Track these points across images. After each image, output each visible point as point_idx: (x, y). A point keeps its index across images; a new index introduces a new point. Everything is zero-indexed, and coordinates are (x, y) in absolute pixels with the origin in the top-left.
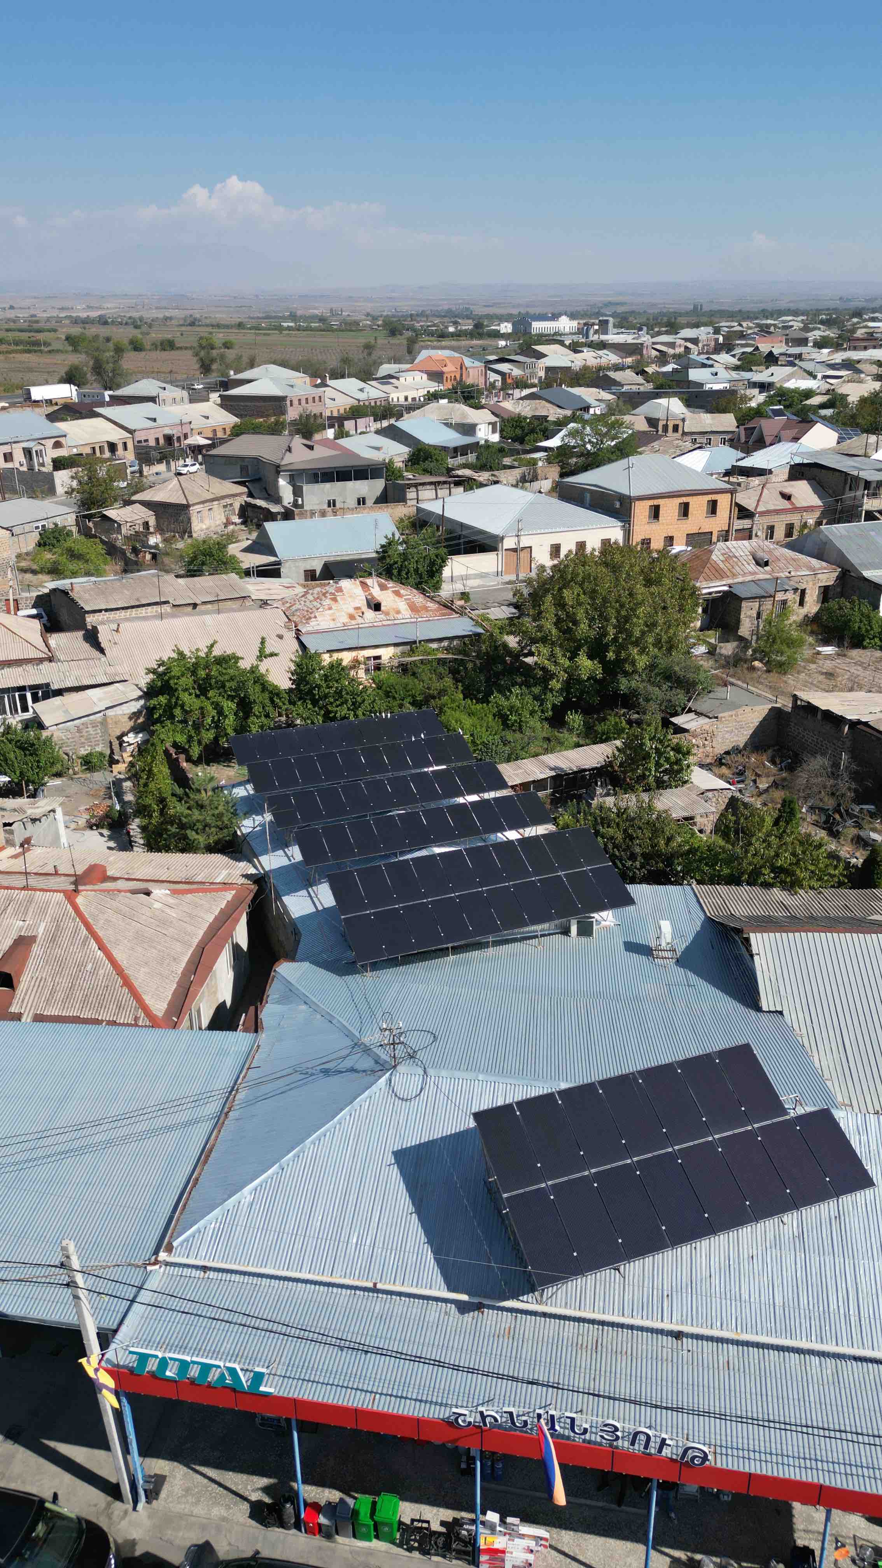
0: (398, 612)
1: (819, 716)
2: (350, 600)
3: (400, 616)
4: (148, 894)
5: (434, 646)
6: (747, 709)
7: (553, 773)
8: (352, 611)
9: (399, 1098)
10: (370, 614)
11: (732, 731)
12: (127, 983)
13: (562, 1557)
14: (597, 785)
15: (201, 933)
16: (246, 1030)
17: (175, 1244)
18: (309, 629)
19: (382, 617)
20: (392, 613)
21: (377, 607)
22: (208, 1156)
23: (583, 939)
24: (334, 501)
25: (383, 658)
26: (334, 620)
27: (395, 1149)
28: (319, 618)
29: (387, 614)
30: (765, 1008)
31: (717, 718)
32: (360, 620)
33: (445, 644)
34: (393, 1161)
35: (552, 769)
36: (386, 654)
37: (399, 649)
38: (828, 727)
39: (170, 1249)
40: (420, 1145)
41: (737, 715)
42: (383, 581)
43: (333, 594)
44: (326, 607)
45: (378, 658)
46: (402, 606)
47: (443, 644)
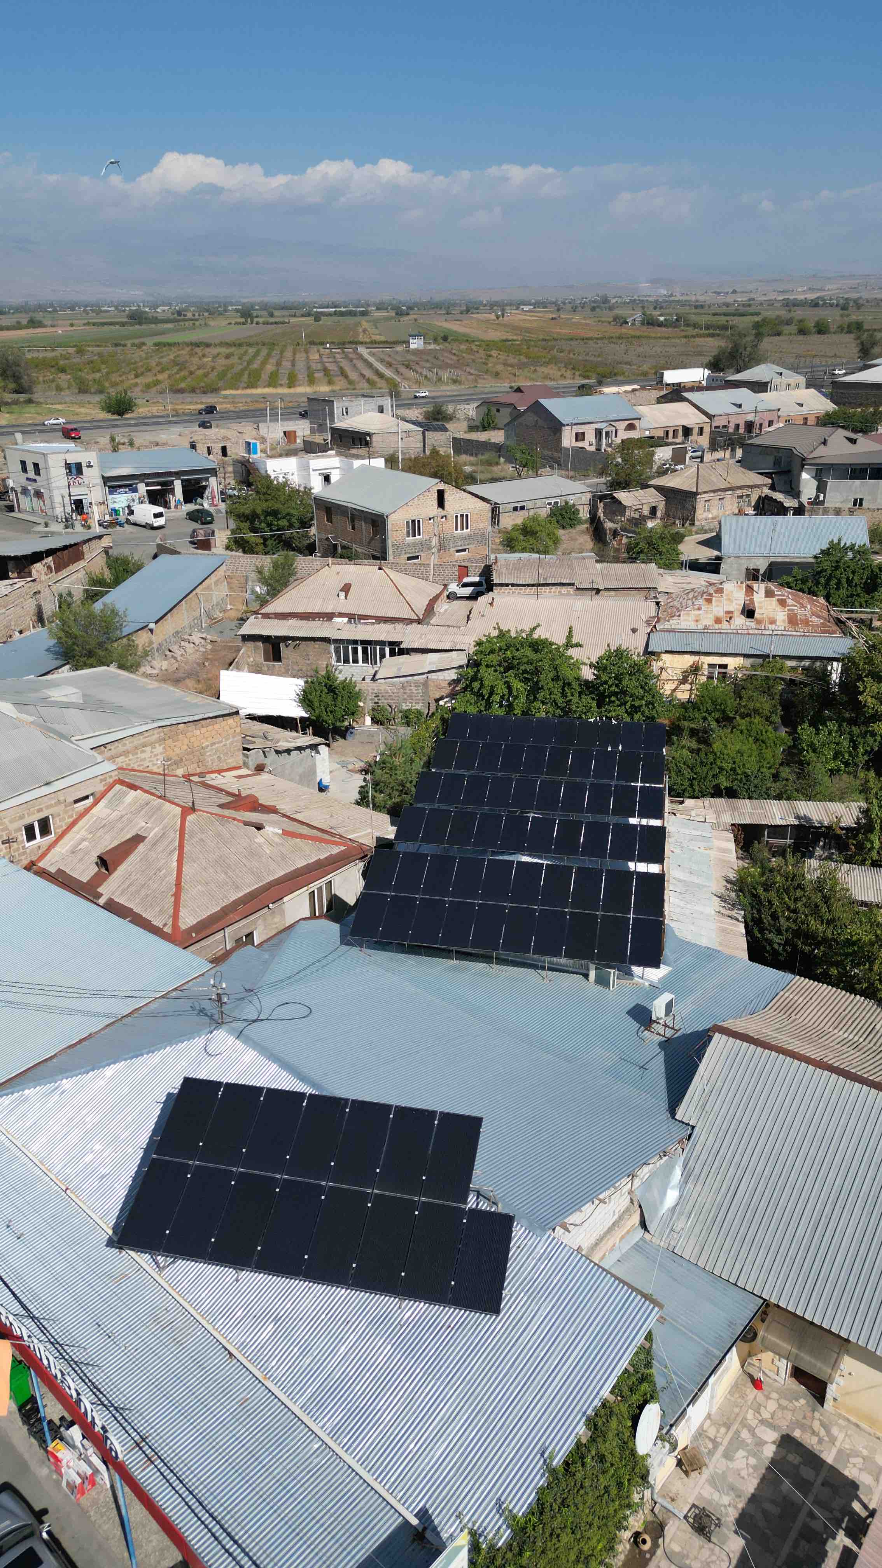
0: (773, 622)
2: (725, 602)
3: (773, 627)
4: (259, 828)
5: (793, 663)
7: (797, 823)
8: (721, 614)
10: (740, 621)
14: (820, 846)
15: (282, 874)
18: (666, 627)
19: (753, 625)
20: (766, 623)
21: (749, 613)
23: (599, 988)
24: (861, 500)
25: (729, 668)
26: (697, 621)
28: (681, 618)
29: (759, 622)
30: (677, 1117)
32: (725, 625)
33: (807, 663)
35: (798, 817)
36: (732, 663)
37: (748, 662)
42: (773, 587)
43: (711, 595)
44: (696, 607)
45: (725, 666)
46: (781, 616)
47: (803, 663)
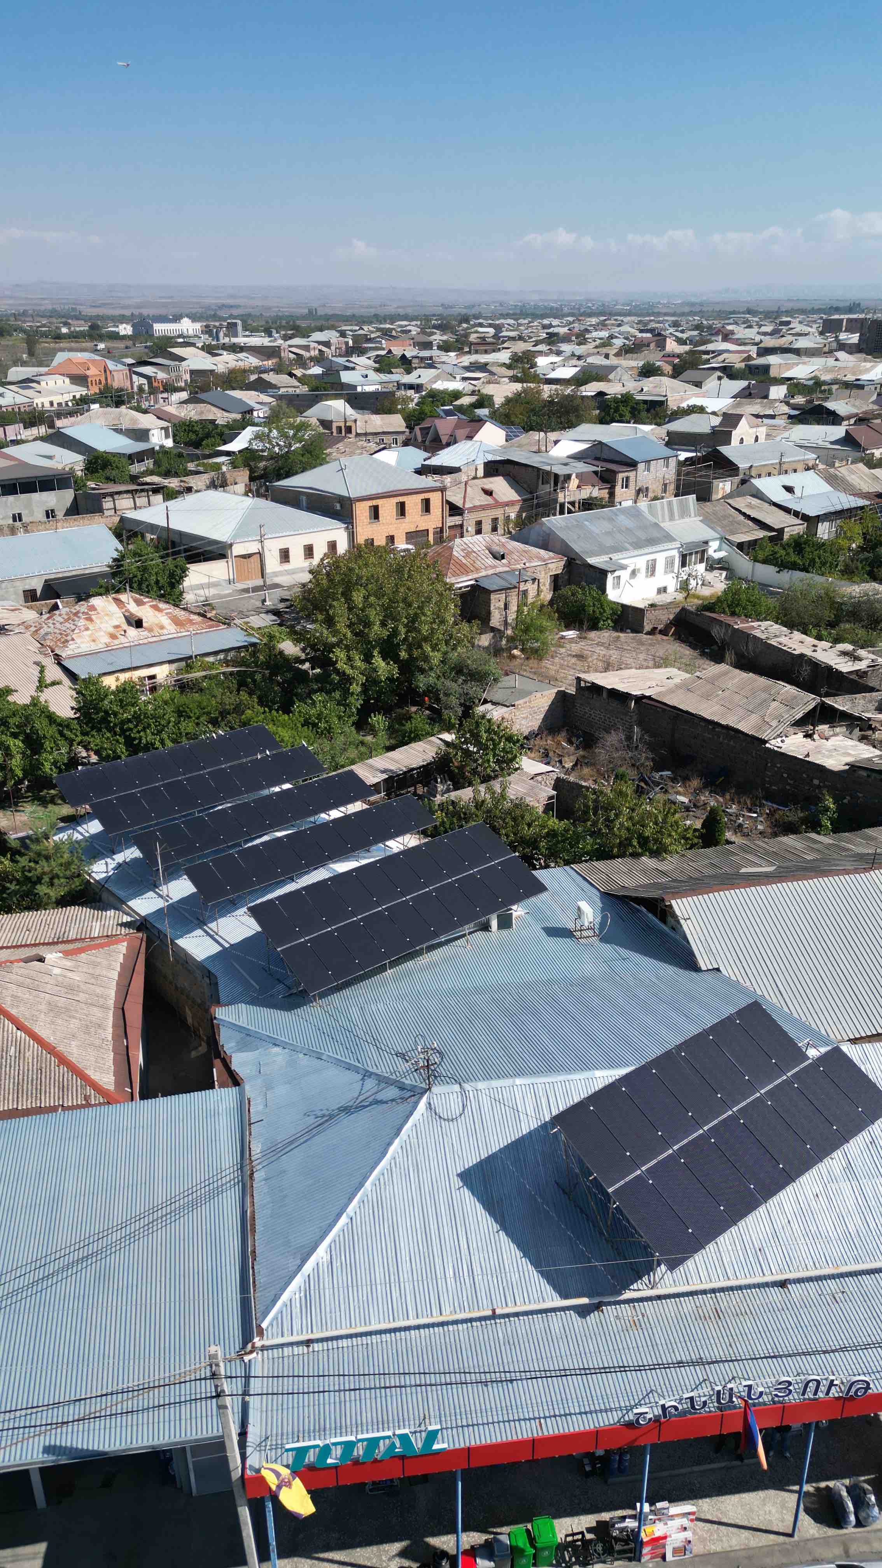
0: (162, 627)
1: (605, 694)
2: (106, 618)
3: (165, 631)
4: (41, 960)
5: (211, 659)
6: (538, 695)
7: (385, 776)
8: (111, 630)
9: (444, 1120)
10: (132, 632)
11: (527, 718)
12: (63, 1060)
13: (708, 1525)
14: (437, 782)
15: (112, 993)
16: (223, 1085)
17: (264, 1325)
18: (69, 653)
19: (146, 633)
20: (157, 631)
21: (139, 624)
22: (253, 1225)
23: (505, 932)
24: (20, 514)
25: (158, 677)
26: (94, 641)
27: (459, 1172)
28: (78, 641)
29: (150, 630)
30: (704, 968)
31: (514, 706)
32: (122, 639)
33: (221, 656)
34: (461, 1184)
35: (383, 772)
36: (162, 673)
37: (174, 666)
38: (614, 704)
39: (261, 1333)
40: (481, 1161)
41: (530, 702)
42: (138, 596)
43: (87, 614)
44: (83, 629)
45: (153, 677)
46: (165, 621)
47: (219, 657)
